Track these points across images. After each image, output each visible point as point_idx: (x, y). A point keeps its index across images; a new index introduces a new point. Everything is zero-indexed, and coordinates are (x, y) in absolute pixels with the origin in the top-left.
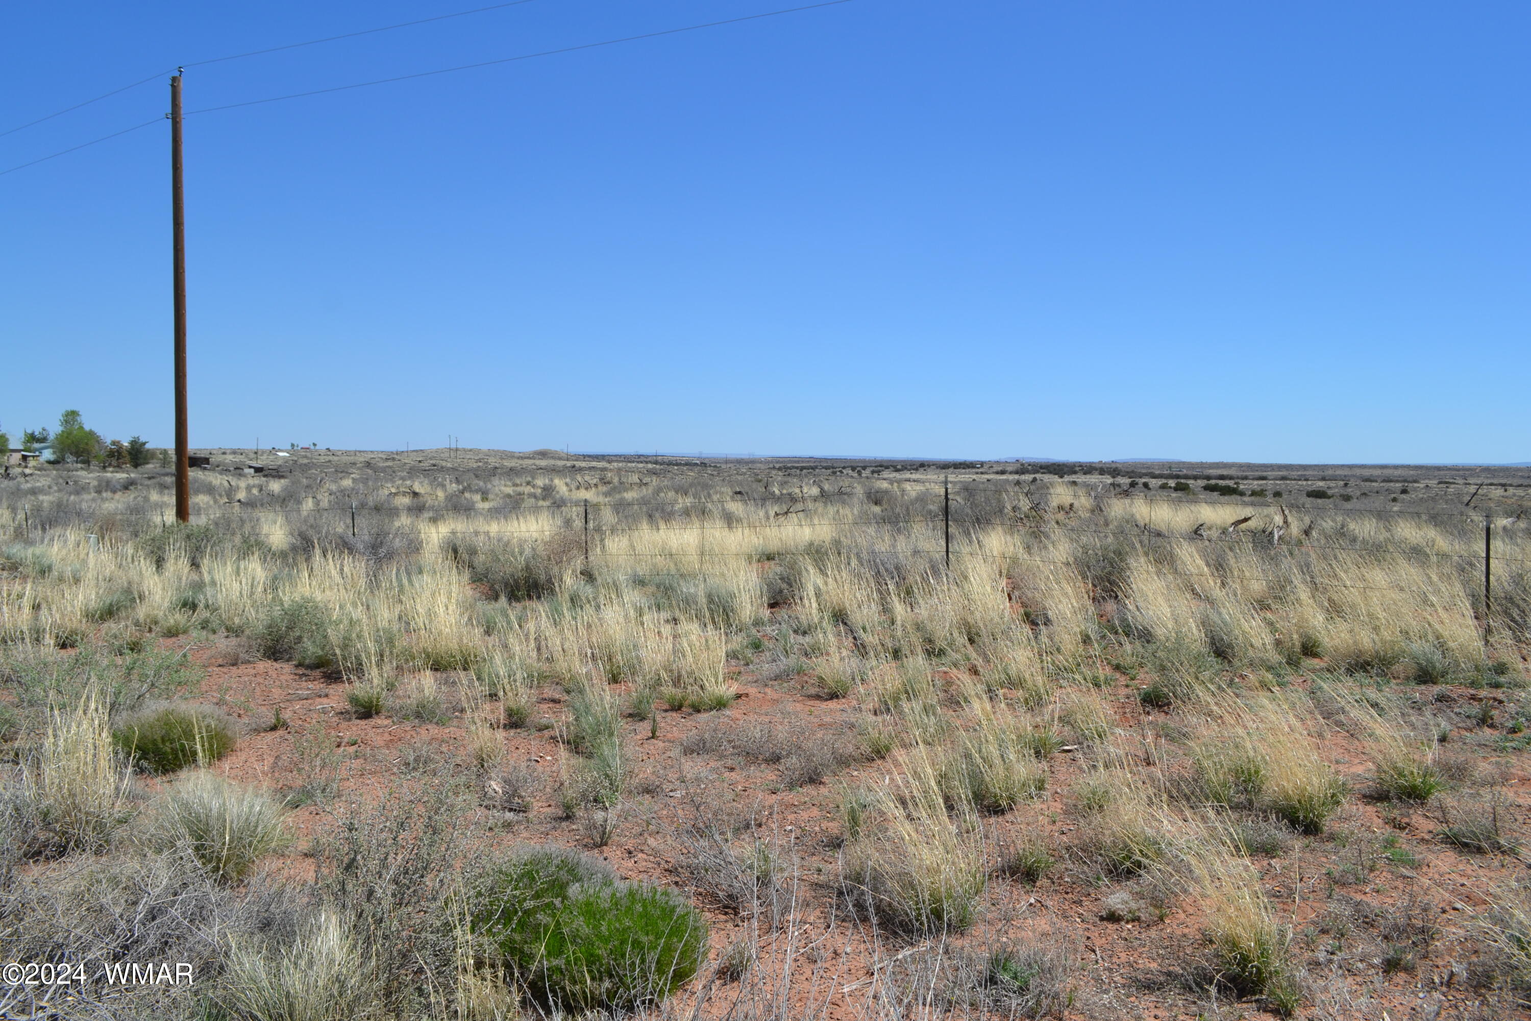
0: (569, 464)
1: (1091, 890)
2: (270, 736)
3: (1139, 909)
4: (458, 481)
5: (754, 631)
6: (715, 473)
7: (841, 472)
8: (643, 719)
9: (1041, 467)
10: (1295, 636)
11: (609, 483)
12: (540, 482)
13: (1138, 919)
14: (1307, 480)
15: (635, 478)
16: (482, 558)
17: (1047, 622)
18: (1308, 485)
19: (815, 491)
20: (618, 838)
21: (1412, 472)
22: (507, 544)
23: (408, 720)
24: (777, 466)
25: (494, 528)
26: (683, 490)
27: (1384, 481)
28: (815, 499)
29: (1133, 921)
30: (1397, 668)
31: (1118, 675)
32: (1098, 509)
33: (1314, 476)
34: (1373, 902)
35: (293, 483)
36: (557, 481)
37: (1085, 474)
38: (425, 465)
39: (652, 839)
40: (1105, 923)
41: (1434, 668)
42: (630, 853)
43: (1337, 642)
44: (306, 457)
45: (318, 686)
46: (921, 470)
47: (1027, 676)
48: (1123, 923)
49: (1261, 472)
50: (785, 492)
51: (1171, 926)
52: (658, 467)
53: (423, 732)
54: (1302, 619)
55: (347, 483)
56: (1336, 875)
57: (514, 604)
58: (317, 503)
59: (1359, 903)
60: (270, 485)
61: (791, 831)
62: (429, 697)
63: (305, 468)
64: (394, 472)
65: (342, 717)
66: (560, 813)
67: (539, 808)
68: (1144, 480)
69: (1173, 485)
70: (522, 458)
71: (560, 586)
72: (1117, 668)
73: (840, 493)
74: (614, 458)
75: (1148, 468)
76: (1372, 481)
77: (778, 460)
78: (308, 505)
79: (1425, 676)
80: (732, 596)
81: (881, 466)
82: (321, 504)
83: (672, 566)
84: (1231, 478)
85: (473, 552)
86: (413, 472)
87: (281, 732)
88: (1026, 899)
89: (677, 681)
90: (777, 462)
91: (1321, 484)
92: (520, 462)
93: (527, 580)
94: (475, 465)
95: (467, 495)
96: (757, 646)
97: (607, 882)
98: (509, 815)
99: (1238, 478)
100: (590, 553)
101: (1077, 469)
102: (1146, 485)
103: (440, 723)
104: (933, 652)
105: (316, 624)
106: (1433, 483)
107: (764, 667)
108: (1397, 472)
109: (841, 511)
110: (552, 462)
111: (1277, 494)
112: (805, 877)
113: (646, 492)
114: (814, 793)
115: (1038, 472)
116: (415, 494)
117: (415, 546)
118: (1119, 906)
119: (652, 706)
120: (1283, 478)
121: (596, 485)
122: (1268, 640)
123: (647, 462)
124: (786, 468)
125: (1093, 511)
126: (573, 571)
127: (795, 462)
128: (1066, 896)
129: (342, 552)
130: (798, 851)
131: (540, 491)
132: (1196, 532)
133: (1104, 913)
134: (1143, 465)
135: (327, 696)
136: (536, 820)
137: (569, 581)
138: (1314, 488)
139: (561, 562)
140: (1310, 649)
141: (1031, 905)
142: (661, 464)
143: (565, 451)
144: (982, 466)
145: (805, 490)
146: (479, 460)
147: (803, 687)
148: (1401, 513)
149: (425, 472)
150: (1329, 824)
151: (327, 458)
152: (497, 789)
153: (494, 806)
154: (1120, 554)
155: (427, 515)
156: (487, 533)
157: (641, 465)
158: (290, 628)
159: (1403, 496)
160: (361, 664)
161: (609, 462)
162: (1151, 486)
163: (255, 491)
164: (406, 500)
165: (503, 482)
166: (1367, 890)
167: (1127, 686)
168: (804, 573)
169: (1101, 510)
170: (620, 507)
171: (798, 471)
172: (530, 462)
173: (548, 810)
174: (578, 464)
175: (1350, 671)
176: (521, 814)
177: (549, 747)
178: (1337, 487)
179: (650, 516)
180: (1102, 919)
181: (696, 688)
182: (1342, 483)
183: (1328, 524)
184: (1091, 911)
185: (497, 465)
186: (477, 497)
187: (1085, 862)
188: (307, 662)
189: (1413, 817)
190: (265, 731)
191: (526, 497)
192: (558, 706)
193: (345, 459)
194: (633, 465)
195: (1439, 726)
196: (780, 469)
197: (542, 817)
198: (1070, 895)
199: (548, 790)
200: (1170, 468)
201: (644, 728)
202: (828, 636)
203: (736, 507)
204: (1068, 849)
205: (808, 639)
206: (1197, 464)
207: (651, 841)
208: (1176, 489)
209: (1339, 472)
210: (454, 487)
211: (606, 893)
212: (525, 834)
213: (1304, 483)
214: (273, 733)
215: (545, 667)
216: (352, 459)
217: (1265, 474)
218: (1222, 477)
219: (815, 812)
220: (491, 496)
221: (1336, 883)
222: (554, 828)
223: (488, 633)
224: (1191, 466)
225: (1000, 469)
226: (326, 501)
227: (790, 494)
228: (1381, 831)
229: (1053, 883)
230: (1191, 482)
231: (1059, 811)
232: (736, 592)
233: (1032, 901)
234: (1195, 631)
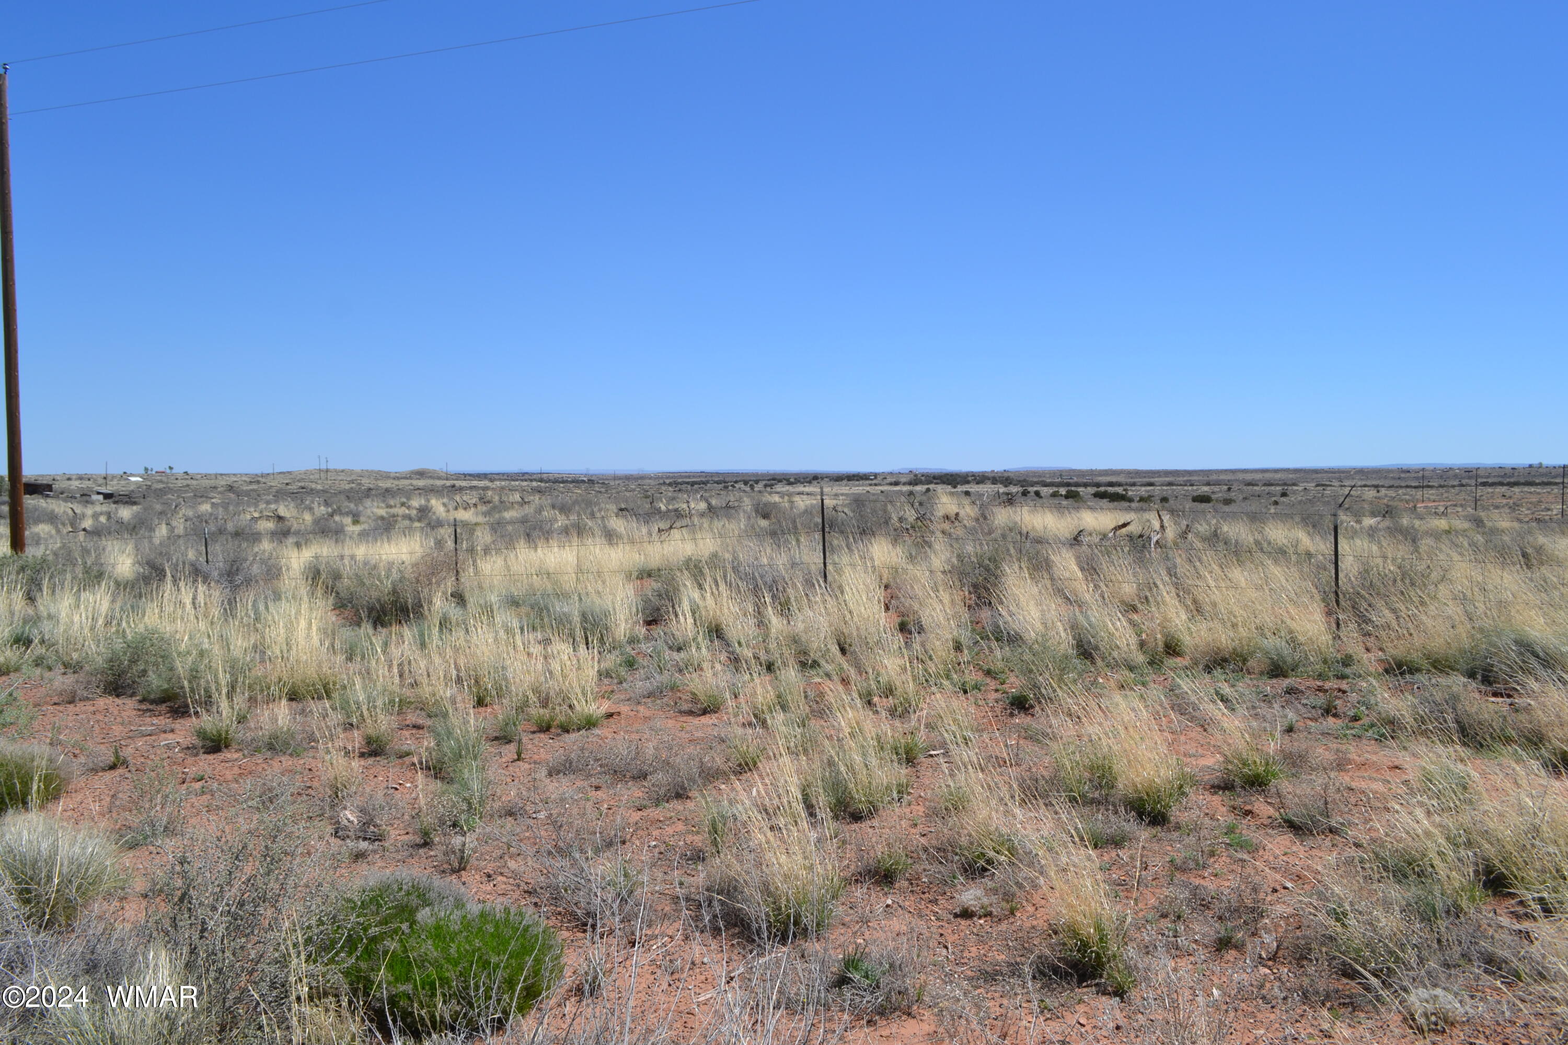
0: (448, 483)
1: (946, 889)
2: (108, 776)
3: (991, 905)
4: (327, 504)
5: (629, 649)
6: (603, 490)
7: (733, 486)
8: (510, 742)
9: (934, 478)
10: (1159, 636)
11: (489, 502)
12: (416, 503)
13: (989, 914)
14: (1192, 485)
15: (517, 497)
16: (346, 581)
17: (921, 630)
18: (1193, 490)
19: (703, 506)
20: (477, 863)
21: (1291, 476)
22: (375, 567)
23: (260, 752)
24: (667, 481)
25: (361, 551)
26: (564, 509)
27: (1265, 485)
28: (702, 515)
29: (985, 916)
30: (1251, 663)
31: (988, 680)
32: (983, 517)
33: (1199, 481)
34: (1210, 885)
35: (145, 509)
36: (433, 502)
37: (978, 483)
38: (293, 487)
39: (513, 862)
40: (959, 919)
41: (1285, 662)
42: (489, 876)
43: (1197, 640)
44: (161, 481)
45: (163, 721)
46: (815, 482)
47: (898, 684)
48: (975, 919)
49: (1148, 478)
50: (671, 507)
51: (1022, 919)
52: (543, 485)
53: (275, 763)
54: (1166, 619)
55: (206, 507)
56: (1178, 862)
57: (380, 629)
58: (172, 529)
59: (1197, 887)
60: (120, 512)
61: (655, 846)
62: (283, 727)
63: (160, 493)
64: (259, 495)
65: (189, 752)
66: (419, 840)
67: (396, 835)
68: (1035, 489)
69: (1064, 493)
70: (398, 478)
71: (430, 610)
72: (988, 673)
73: (728, 507)
74: (497, 477)
75: (1040, 476)
76: (1253, 485)
77: (668, 475)
78: (162, 531)
79: (1277, 670)
80: (606, 614)
81: (774, 479)
82: (176, 531)
83: (549, 586)
84: (1120, 485)
85: (337, 576)
86: (280, 495)
87: (121, 771)
88: (881, 900)
89: (545, 702)
90: (667, 478)
91: (1206, 488)
92: (396, 482)
93: (394, 603)
94: (347, 487)
95: (337, 518)
96: (631, 664)
97: (459, 904)
98: (363, 845)
99: (1126, 484)
100: (462, 574)
101: (970, 479)
102: (1037, 494)
103: (295, 754)
104: (807, 664)
105: (162, 657)
106: (1311, 486)
107: (639, 684)
108: (1278, 476)
109: (727, 525)
110: (430, 482)
111: (1164, 500)
112: (666, 892)
113: (529, 510)
114: (680, 808)
115: (931, 483)
116: (280, 518)
117: (273, 572)
118: (972, 902)
119: (519, 727)
120: (1170, 484)
121: (475, 505)
122: (1133, 641)
123: (531, 480)
124: (676, 484)
125: (977, 520)
126: (443, 593)
127: (686, 477)
128: (922, 896)
129: (195, 581)
130: (661, 866)
131: (415, 512)
132: (1075, 539)
133: (958, 910)
134: (1035, 473)
135: (172, 731)
136: (392, 849)
137: (439, 604)
138: (1198, 493)
139: (430, 584)
140: (1172, 649)
141: (888, 906)
142: (546, 482)
143: (445, 470)
144: (876, 478)
145: (692, 505)
146: (352, 482)
147: (676, 703)
148: (1276, 516)
149: (293, 495)
150: (1176, 814)
151: (185, 482)
152: (352, 819)
153: (348, 837)
154: (995, 560)
155: (291, 540)
156: (353, 557)
157: (525, 483)
158: (133, 662)
159: (1283, 499)
160: (210, 697)
161: (492, 480)
162: (1042, 495)
163: (103, 519)
164: (270, 525)
165: (375, 504)
166: (1206, 875)
167: (997, 691)
168: (682, 588)
169: (985, 518)
170: (497, 527)
171: (689, 486)
172: (407, 482)
173: (406, 837)
174: (458, 483)
175: (1208, 669)
176: (377, 843)
177: (409, 774)
178: (1221, 491)
179: (528, 535)
180: (956, 916)
181: (565, 707)
182: (1226, 487)
183: (1202, 528)
184: (947, 909)
185: (371, 486)
186: (348, 520)
187: (941, 863)
188: (152, 697)
189: (1255, 804)
190: (104, 770)
191: (399, 519)
192: (421, 732)
193: (206, 483)
194: (517, 483)
195: (1286, 716)
196: (670, 484)
197: (399, 845)
198: (927, 895)
199: (406, 817)
200: (1061, 475)
201: (510, 751)
202: (702, 651)
203: (618, 524)
204: (925, 850)
205: (683, 655)
206: (1087, 471)
207: (512, 864)
208: (1067, 497)
209: (1222, 477)
210: (322, 510)
211: (456, 915)
212: (380, 863)
213: (1190, 488)
214: (112, 772)
215: (408, 692)
216: (212, 483)
217: (1152, 480)
218: (1111, 484)
219: (680, 826)
220: (362, 519)
221: (1177, 869)
222: (411, 856)
223: (350, 659)
224: (1082, 473)
225: (893, 480)
226: (182, 527)
227: (676, 510)
228: (1224, 817)
229: (912, 884)
230: (1080, 489)
231: (921, 814)
232: (611, 610)
233: (889, 902)
234: (1063, 634)
